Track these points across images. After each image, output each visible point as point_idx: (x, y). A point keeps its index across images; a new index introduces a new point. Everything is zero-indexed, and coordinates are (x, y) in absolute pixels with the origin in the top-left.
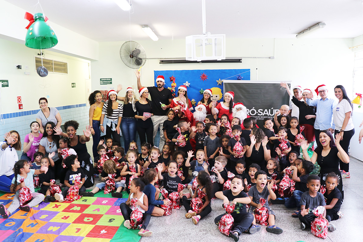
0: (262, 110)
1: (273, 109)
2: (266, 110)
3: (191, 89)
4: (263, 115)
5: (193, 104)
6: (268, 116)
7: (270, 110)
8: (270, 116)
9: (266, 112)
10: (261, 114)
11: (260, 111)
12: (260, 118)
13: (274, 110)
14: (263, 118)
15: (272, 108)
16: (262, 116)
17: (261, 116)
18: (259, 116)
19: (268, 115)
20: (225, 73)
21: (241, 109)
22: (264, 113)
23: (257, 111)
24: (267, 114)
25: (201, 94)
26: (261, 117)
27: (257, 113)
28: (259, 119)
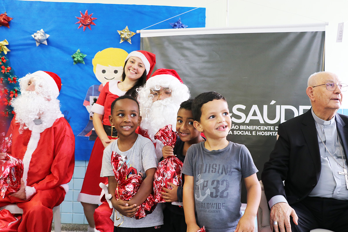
0: (243, 107)
1: (275, 105)
2: (255, 107)
3: (53, 49)
4: (247, 121)
6: (262, 125)
7: (265, 107)
8: (266, 124)
9: (255, 114)
10: (239, 117)
11: (239, 110)
12: (239, 130)
13: (278, 107)
14: (245, 131)
15: (273, 102)
16: (243, 124)
17: (239, 124)
18: (236, 124)
19: (262, 122)
20: (140, 13)
21: (167, 92)
22: (250, 117)
24: (259, 117)
25: (75, 61)
26: (242, 127)
28: (236, 133)
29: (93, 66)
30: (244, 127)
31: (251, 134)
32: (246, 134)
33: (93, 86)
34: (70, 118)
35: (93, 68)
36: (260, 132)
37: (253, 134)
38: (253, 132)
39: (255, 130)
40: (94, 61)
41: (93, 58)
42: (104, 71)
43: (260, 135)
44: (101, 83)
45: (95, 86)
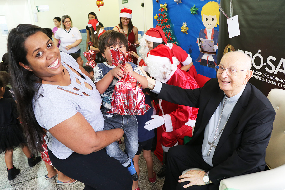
0: (274, 59)
2: (282, 61)
3: (184, 6)
4: (276, 73)
5: (182, 31)
9: (282, 67)
10: (270, 68)
11: (271, 61)
14: (274, 81)
16: (273, 74)
17: (270, 74)
18: (268, 73)
22: (278, 70)
23: (265, 61)
26: (271, 77)
27: (265, 64)
28: (267, 81)
29: (201, 16)
30: (273, 78)
31: (277, 85)
32: (273, 83)
33: (202, 30)
34: (192, 50)
35: (201, 17)
36: (283, 85)
37: (278, 86)
38: (279, 83)
39: (280, 82)
40: (202, 12)
41: (201, 10)
42: (207, 19)
43: (283, 87)
44: (205, 28)
45: (202, 29)
